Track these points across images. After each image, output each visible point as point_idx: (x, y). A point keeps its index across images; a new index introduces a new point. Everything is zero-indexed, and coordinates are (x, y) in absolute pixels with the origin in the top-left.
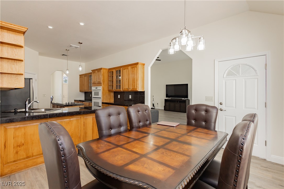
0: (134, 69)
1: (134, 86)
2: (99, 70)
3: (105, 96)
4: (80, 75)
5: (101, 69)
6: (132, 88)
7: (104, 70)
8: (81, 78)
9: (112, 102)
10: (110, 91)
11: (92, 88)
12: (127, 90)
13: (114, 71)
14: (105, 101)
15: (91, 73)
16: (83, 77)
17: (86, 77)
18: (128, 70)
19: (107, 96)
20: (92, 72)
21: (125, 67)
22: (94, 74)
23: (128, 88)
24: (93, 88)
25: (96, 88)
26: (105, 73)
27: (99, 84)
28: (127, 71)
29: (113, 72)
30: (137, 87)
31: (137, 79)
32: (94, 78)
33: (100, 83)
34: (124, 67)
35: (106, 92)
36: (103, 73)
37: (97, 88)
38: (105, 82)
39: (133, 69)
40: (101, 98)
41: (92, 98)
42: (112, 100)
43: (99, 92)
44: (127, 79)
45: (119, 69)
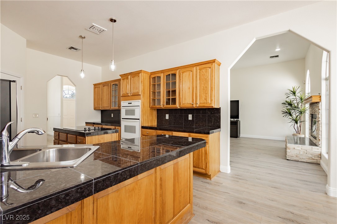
0: (206, 72)
1: (206, 99)
2: (136, 74)
3: (146, 116)
4: (95, 85)
5: (140, 71)
6: (200, 103)
7: (145, 74)
8: (96, 89)
9: (155, 125)
10: (152, 108)
11: (122, 103)
12: (191, 106)
13: (162, 75)
14: (146, 124)
15: (119, 80)
16: (100, 87)
17: (105, 87)
18: (191, 73)
19: (148, 116)
20: (120, 78)
21: (185, 68)
22: (125, 80)
23: (191, 103)
24: (124, 103)
25: (129, 103)
26: (146, 79)
27: (136, 96)
28: (189, 74)
29: (159, 78)
30: (211, 100)
31: (212, 88)
32: (126, 88)
33: (137, 94)
34: (183, 68)
35: (147, 109)
36: (144, 79)
37: (131, 103)
38: (145, 94)
39: (204, 70)
40: (139, 119)
41: (122, 120)
42: (155, 122)
43: (135, 110)
44: (189, 88)
45: (173, 72)
